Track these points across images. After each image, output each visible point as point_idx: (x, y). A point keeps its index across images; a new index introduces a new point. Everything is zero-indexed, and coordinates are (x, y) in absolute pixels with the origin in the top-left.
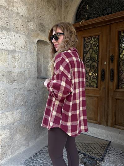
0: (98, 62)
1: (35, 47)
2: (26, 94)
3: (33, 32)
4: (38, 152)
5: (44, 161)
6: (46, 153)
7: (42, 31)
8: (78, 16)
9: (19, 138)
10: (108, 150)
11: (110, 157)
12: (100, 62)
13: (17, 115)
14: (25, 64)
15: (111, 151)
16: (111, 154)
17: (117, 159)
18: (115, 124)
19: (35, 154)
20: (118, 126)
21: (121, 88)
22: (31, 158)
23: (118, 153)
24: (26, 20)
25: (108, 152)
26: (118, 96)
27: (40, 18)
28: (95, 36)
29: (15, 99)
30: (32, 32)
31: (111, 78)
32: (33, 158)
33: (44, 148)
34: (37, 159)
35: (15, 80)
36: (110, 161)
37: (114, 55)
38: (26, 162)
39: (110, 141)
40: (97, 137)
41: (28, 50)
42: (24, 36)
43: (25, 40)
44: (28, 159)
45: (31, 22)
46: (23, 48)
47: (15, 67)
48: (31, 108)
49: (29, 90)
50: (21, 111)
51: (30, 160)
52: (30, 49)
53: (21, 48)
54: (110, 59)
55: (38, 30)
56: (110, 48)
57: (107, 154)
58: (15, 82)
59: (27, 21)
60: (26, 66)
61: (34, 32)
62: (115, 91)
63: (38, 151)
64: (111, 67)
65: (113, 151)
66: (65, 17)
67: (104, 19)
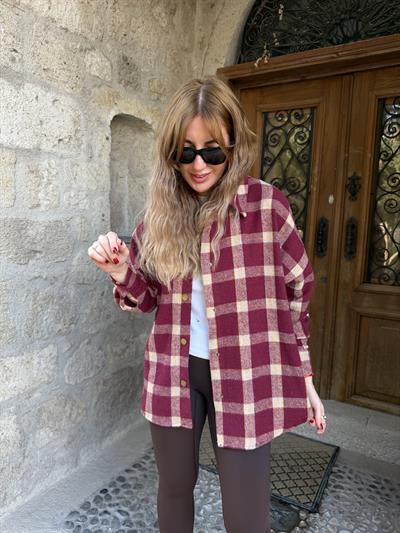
0: (309, 193)
1: (104, 140)
2: (72, 296)
3: (100, 86)
4: (110, 486)
5: (131, 513)
6: (135, 488)
7: (128, 83)
8: (249, 40)
9: (47, 440)
10: (331, 477)
11: (338, 497)
12: (314, 196)
13: (44, 366)
14: (70, 197)
15: (342, 477)
16: (342, 488)
17: (360, 503)
18: (355, 394)
19: (101, 492)
21: (376, 280)
22: (86, 506)
23: (362, 486)
24: (78, 46)
25: (334, 481)
26: (367, 305)
27: (124, 41)
28: (301, 109)
29: (36, 314)
30: (95, 86)
31: (348, 250)
32: (93, 505)
33: (127, 471)
34: (109, 509)
35: (39, 248)
36: (340, 513)
37: (360, 175)
38: (73, 519)
39: (337, 445)
41: (83, 147)
42: (70, 101)
43: (72, 113)
44: (77, 509)
45: (92, 53)
46: (67, 140)
47: (38, 205)
48: (86, 341)
49: (81, 281)
50: (55, 354)
51: (84, 512)
52: (90, 146)
53: (60, 140)
54: (347, 187)
55: (115, 82)
56: (347, 151)
57: (331, 488)
58: (38, 255)
59: (81, 50)
60: (73, 202)
61: (102, 88)
62: (356, 290)
63: (108, 481)
64: (350, 212)
65: (349, 478)
66: (203, 38)
67: (333, 58)
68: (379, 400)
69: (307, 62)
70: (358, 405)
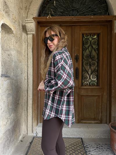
16: (91, 151)
18: (82, 120)
20: (84, 121)
21: (84, 85)
23: (95, 148)
25: (87, 150)
26: (83, 93)
37: (78, 55)
39: (81, 137)
40: (68, 137)
54: (75, 58)
62: (80, 88)
64: (76, 66)
65: (90, 147)
66: (26, 6)
67: (71, 20)
68: (88, 120)
69: (64, 20)
70: (83, 123)
